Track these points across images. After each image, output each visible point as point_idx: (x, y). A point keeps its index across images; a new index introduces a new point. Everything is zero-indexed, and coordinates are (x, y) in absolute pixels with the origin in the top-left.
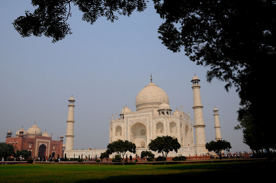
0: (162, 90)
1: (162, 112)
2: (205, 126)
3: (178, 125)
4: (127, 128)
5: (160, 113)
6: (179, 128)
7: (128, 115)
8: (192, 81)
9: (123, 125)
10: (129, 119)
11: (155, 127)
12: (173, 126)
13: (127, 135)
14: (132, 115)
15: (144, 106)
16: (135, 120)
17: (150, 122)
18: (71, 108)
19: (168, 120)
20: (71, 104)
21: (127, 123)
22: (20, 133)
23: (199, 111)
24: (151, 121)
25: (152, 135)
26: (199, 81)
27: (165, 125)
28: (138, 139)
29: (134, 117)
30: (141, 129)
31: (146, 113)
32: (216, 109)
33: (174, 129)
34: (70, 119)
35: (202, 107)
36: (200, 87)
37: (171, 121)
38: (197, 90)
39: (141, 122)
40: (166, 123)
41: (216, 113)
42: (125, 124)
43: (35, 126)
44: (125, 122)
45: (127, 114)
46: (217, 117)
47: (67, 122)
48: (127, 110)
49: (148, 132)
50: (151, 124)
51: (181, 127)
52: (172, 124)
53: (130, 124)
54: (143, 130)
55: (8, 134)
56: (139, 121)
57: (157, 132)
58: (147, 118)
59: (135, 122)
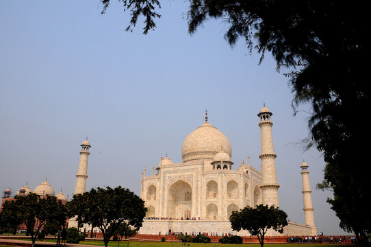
0: (220, 133)
1: (217, 165)
2: (278, 187)
3: (241, 185)
4: (164, 189)
5: (214, 167)
6: (242, 191)
7: (167, 169)
8: (259, 115)
9: (158, 185)
10: (167, 175)
11: (205, 187)
12: (234, 188)
13: (163, 199)
14: (172, 169)
15: (193, 157)
16: (176, 177)
17: (197, 181)
18: (83, 157)
19: (225, 177)
20: (85, 150)
21: (164, 180)
22: (21, 191)
23: (269, 161)
24: (199, 179)
25: (199, 200)
26: (271, 114)
27: (219, 186)
28: (180, 206)
29: (175, 172)
30: (185, 190)
31: (193, 167)
32: (304, 164)
33: (234, 192)
34: (81, 172)
35: (275, 156)
36: (271, 124)
37: (229, 180)
38: (266, 128)
39: (185, 181)
40: (222, 183)
41: (305, 171)
42: (162, 183)
43: (45, 183)
44: (162, 179)
45: (165, 167)
46: (306, 176)
47: (77, 176)
48: (166, 162)
49: (194, 196)
50: (200, 183)
51: (246, 188)
52: (232, 185)
53: (169, 183)
54: (188, 193)
55: (6, 193)
56: (181, 179)
57: (208, 196)
58: (194, 174)
59: (176, 180)
